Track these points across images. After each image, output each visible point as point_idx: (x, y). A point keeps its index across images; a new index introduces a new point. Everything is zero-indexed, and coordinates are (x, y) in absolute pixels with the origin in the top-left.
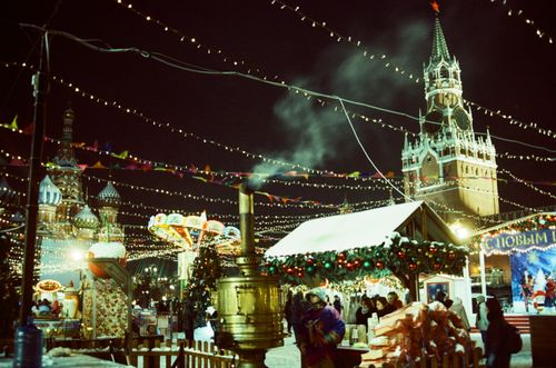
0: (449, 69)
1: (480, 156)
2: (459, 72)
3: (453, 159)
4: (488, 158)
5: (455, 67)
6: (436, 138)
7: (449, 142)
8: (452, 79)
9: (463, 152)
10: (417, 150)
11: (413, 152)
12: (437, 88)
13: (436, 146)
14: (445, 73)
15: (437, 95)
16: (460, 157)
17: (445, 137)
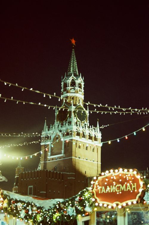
0: (76, 81)
1: (90, 138)
2: (83, 84)
3: (71, 138)
4: (96, 139)
5: (80, 80)
6: (62, 124)
7: (69, 127)
8: (77, 88)
9: (78, 134)
10: (51, 132)
11: (48, 132)
12: (67, 92)
13: (62, 129)
14: (73, 84)
15: (67, 97)
16: (75, 138)
17: (67, 124)
